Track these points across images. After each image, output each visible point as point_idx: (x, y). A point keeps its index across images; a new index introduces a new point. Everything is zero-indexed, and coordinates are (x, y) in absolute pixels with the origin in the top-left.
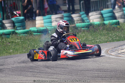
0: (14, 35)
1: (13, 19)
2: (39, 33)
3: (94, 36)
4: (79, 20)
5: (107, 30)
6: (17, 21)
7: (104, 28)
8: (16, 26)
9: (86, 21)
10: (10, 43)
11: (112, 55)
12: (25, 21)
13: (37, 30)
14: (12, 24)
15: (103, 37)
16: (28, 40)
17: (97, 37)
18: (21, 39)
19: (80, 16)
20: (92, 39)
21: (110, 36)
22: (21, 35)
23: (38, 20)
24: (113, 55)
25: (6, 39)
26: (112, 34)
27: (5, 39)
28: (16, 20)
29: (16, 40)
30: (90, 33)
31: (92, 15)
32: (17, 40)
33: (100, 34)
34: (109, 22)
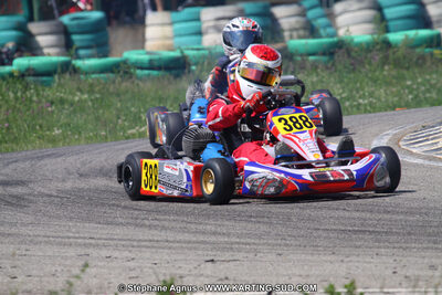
0: (67, 76)
1: (66, 19)
2: (155, 73)
3: (351, 85)
4: (297, 26)
5: (398, 64)
6: (78, 26)
7: (386, 57)
8: (77, 44)
9: (322, 32)
10: (52, 103)
11: (411, 153)
12: (109, 29)
13: (151, 61)
14: (62, 37)
15: (382, 91)
16: (118, 95)
17: (363, 90)
18: (91, 91)
19: (303, 14)
20: (344, 95)
21: (408, 87)
22: (93, 76)
23: (153, 25)
24: (418, 156)
25: (40, 88)
26: (414, 79)
27: (37, 90)
28: (75, 22)
29: (74, 95)
30: (337, 74)
31: (345, 12)
32: (79, 94)
33: (371, 79)
34: (406, 36)
